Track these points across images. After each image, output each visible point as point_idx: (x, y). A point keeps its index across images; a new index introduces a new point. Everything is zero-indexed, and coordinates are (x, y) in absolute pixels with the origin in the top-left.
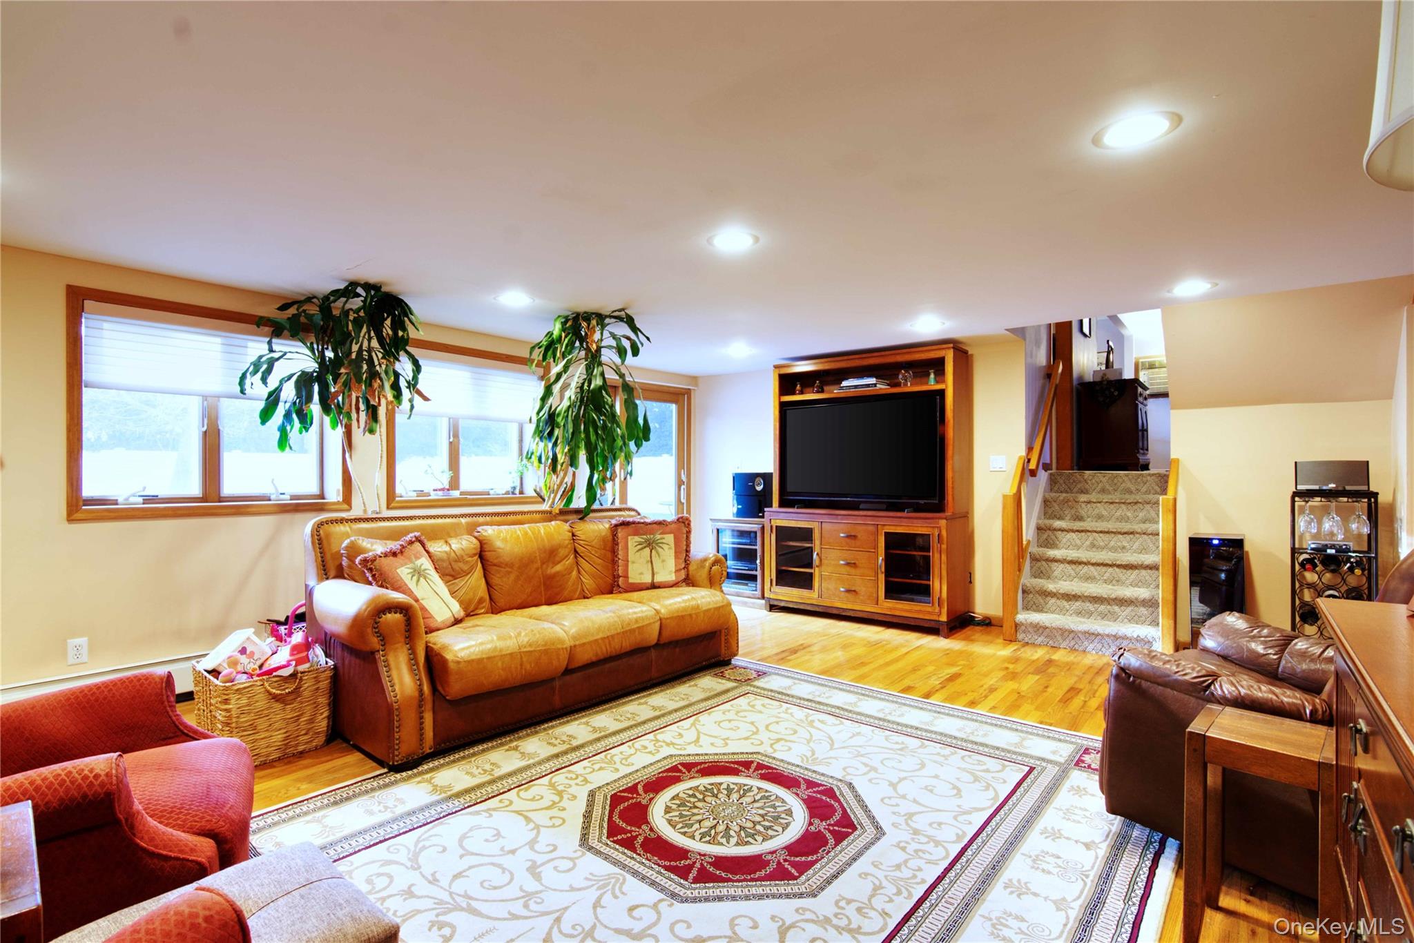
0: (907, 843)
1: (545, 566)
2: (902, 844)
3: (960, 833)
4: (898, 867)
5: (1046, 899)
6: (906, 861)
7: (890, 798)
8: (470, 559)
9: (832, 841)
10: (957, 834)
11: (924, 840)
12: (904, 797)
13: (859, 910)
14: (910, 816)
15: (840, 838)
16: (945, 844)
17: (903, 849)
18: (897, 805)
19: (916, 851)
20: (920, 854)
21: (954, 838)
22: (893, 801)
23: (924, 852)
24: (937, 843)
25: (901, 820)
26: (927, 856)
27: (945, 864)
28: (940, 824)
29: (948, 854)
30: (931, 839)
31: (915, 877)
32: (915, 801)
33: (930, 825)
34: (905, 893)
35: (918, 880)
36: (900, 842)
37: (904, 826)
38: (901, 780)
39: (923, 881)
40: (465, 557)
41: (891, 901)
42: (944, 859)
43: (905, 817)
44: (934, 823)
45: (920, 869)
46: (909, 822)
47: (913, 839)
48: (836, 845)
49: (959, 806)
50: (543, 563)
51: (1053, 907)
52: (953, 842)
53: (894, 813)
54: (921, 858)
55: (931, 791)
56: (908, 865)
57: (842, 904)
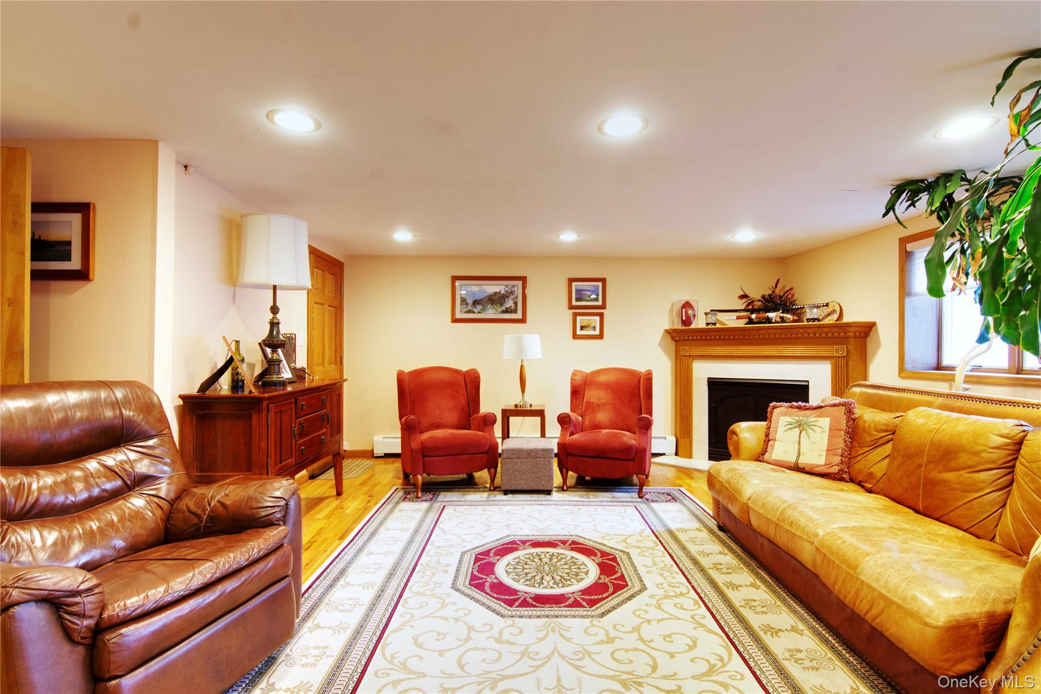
0: (436, 587)
1: (931, 466)
2: (438, 585)
3: (406, 605)
4: (434, 574)
5: (355, 585)
6: (431, 578)
7: (465, 615)
8: (876, 433)
9: (476, 573)
10: (408, 604)
11: (427, 592)
12: (457, 620)
13: (441, 554)
14: (444, 605)
15: (473, 577)
16: (414, 595)
17: (436, 584)
18: (456, 611)
19: (428, 585)
20: (425, 584)
21: (409, 600)
22: (461, 613)
23: (424, 586)
24: (418, 593)
25: (447, 600)
26: (420, 584)
27: (410, 584)
28: (421, 606)
29: (410, 589)
30: (423, 594)
31: (423, 573)
32: (446, 618)
33: (427, 604)
34: (424, 565)
35: (421, 572)
36: (440, 587)
37: (443, 596)
38: (468, 638)
39: (418, 572)
40: (872, 430)
41: (429, 561)
42: (411, 587)
43: (446, 603)
44: (425, 606)
45: (422, 577)
46: (441, 601)
47: (433, 590)
48: (472, 573)
49: (412, 627)
50: (930, 462)
51: (351, 583)
52: (408, 598)
53: (455, 604)
54: (424, 583)
55: (439, 634)
56: (429, 577)
57: (449, 554)
